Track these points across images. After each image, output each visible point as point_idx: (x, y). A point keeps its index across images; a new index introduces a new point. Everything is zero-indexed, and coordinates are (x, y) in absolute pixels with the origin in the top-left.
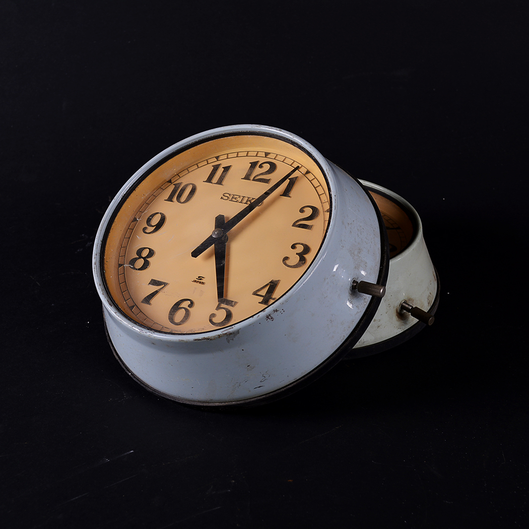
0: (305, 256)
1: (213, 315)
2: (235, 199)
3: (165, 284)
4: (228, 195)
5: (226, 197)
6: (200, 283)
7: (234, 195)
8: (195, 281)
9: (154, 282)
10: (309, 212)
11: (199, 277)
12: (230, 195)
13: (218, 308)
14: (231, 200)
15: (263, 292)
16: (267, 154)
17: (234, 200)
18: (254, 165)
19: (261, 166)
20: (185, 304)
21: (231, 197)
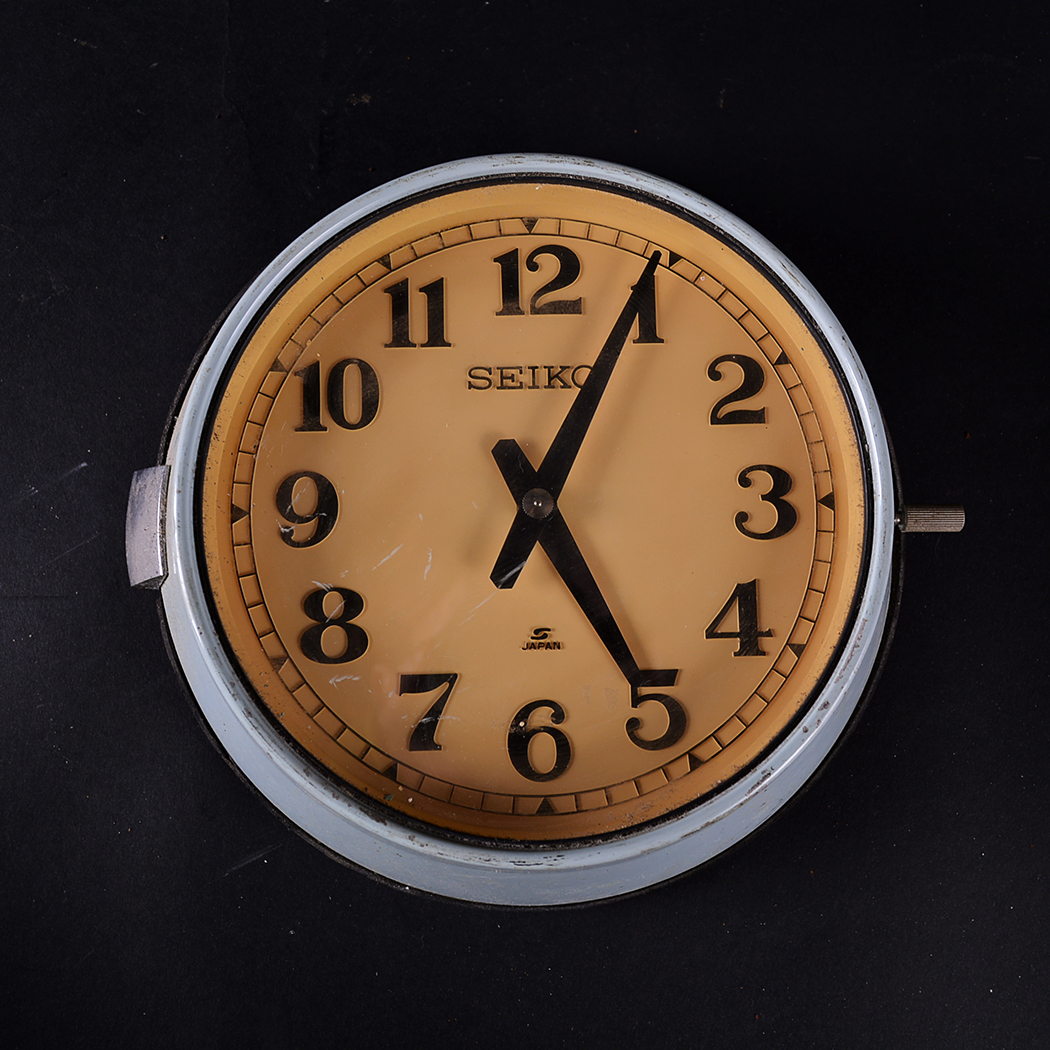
0: (784, 498)
1: (633, 725)
2: (512, 378)
3: (451, 679)
4: (485, 374)
5: (479, 379)
6: (548, 646)
7: (501, 369)
8: (532, 646)
9: (414, 683)
10: (734, 376)
11: (536, 632)
12: (489, 371)
13: (637, 700)
14: (502, 387)
15: (733, 623)
16: (530, 223)
17: (509, 382)
18: (509, 264)
19: (533, 266)
20: (542, 717)
21: (496, 377)
